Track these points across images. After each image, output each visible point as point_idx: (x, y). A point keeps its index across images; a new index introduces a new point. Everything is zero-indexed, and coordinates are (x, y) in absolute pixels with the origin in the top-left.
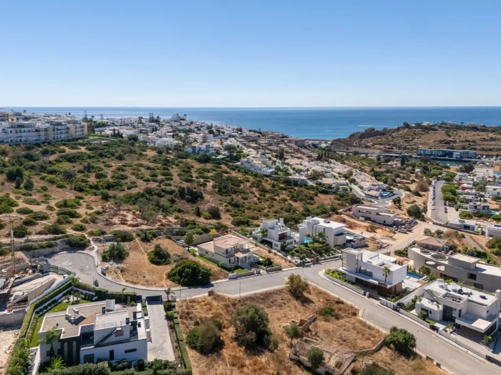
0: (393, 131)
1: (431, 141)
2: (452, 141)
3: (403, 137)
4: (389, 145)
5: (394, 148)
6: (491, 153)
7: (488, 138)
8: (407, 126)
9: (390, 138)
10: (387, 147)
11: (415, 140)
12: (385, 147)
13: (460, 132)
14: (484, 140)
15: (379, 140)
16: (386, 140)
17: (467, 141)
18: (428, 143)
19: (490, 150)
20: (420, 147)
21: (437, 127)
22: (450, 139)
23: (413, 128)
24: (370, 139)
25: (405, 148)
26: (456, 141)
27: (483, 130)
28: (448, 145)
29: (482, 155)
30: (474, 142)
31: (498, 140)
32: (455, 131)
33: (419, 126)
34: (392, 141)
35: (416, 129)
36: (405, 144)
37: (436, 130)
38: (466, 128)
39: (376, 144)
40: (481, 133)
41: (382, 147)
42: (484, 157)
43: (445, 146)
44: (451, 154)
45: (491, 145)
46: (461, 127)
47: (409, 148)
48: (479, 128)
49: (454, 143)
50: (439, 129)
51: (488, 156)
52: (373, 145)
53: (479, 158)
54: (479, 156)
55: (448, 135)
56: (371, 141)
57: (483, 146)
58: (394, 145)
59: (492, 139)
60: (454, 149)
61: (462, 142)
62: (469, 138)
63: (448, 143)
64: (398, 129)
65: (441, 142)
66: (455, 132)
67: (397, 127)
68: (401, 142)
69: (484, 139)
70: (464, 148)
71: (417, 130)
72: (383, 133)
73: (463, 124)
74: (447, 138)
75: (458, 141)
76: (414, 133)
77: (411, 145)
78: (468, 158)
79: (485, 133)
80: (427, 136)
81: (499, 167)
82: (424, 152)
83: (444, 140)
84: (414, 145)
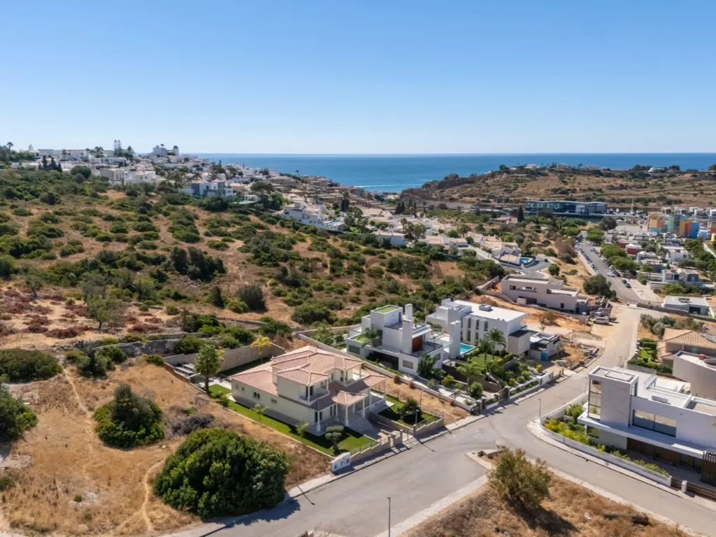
0: (484, 178)
1: (542, 190)
2: (570, 190)
3: (501, 185)
4: (484, 196)
5: (491, 200)
6: (625, 205)
7: (618, 186)
8: (507, 170)
9: (484, 187)
10: (481, 199)
11: (520, 189)
12: (478, 200)
13: (579, 178)
14: (612, 188)
15: (469, 190)
16: (478, 189)
17: (590, 189)
18: (538, 193)
19: (623, 201)
20: (528, 198)
21: (546, 171)
22: (567, 187)
23: (514, 172)
24: (455, 189)
25: (507, 201)
26: (576, 190)
27: (608, 176)
28: (566, 195)
29: (615, 209)
30: (600, 190)
31: (631, 188)
32: (571, 176)
33: (521, 169)
34: (488, 191)
35: (518, 173)
36: (506, 195)
37: (546, 175)
38: (585, 171)
39: (465, 196)
40: (606, 179)
41: (474, 199)
42: (617, 210)
43: (562, 197)
44: (573, 207)
45: (622, 195)
46: (578, 170)
47: (512, 201)
48: (603, 172)
49: (573, 192)
50: (550, 174)
51: (622, 210)
52: (461, 197)
53: (611, 213)
54: (611, 210)
55: (564, 182)
56: (458, 192)
57: (612, 196)
58: (492, 197)
59: (622, 187)
60: (575, 200)
61: (584, 191)
62: (593, 186)
63: (565, 192)
64: (493, 175)
65: (555, 191)
66: (572, 178)
67: (490, 172)
68: (499, 192)
69: (612, 186)
70: (588, 199)
71: (520, 175)
72: (471, 181)
73: (582, 167)
74: (562, 185)
75: (578, 189)
76: (516, 179)
77: (514, 197)
78: (596, 212)
79: (612, 179)
80: (535, 183)
81: (656, 221)
82: (534, 206)
83: (560, 189)
84: (518, 196)
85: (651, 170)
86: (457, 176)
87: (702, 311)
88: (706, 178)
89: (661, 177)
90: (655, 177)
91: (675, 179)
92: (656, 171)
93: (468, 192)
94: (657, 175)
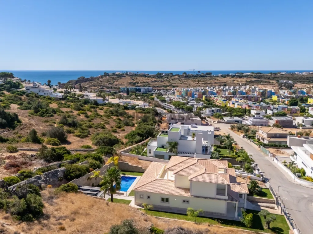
0: (98, 78)
1: (125, 83)
2: (136, 83)
3: (107, 81)
4: (100, 86)
5: (104, 88)
6: (159, 88)
7: (154, 81)
8: (108, 75)
9: (99, 82)
10: (99, 87)
11: (115, 83)
12: (98, 88)
13: (138, 78)
14: (152, 82)
15: (93, 83)
16: (97, 83)
17: (144, 82)
19: (157, 87)
20: (120, 86)
21: (125, 75)
22: (135, 82)
23: (111, 75)
24: (86, 83)
25: (111, 88)
26: (138, 83)
27: (149, 77)
28: (135, 85)
29: (156, 90)
30: (148, 83)
31: (158, 82)
32: (135, 77)
33: (114, 74)
34: (102, 84)
35: (113, 76)
36: (110, 86)
37: (125, 77)
38: (140, 75)
39: (91, 86)
40: (148, 78)
41: (96, 87)
42: (157, 90)
43: (134, 86)
44: (139, 90)
45: (156, 84)
46: (137, 75)
47: (113, 88)
48: (146, 75)
49: (138, 84)
50: (127, 76)
51: (158, 90)
52: (90, 86)
53: (154, 91)
54: (155, 90)
55: (133, 79)
56: (88, 84)
57: (153, 85)
58: (105, 86)
59: (155, 81)
60: (139, 87)
61: (142, 83)
62: (145, 81)
63: (134, 84)
64: (102, 77)
65: (130, 83)
66: (136, 78)
67: (100, 76)
68: (107, 84)
69: (152, 81)
70: (144, 86)
71: (114, 77)
72: (92, 79)
73: (138, 73)
74: (132, 81)
75: (139, 82)
76: (113, 79)
77: (114, 86)
78: (149, 91)
79: (150, 78)
80: (121, 80)
81: (179, 93)
82: (124, 90)
83: (132, 82)
84: (115, 86)
85: (163, 75)
86: (84, 78)
87: (239, 122)
88: (183, 77)
89: (168, 77)
90: (165, 77)
91: (173, 78)
92: (165, 75)
93: (93, 84)
94: (166, 76)
